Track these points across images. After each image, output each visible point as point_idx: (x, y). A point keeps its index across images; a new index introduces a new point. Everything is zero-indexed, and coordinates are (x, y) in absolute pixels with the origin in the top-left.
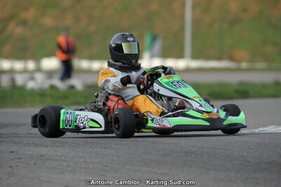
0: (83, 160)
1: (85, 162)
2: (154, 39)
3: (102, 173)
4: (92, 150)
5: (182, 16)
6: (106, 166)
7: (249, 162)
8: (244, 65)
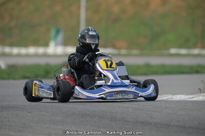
0: (7, 120)
1: (9, 121)
2: (58, 32)
3: (21, 129)
4: (13, 112)
5: (78, 16)
6: (24, 124)
7: (128, 122)
8: (123, 52)
